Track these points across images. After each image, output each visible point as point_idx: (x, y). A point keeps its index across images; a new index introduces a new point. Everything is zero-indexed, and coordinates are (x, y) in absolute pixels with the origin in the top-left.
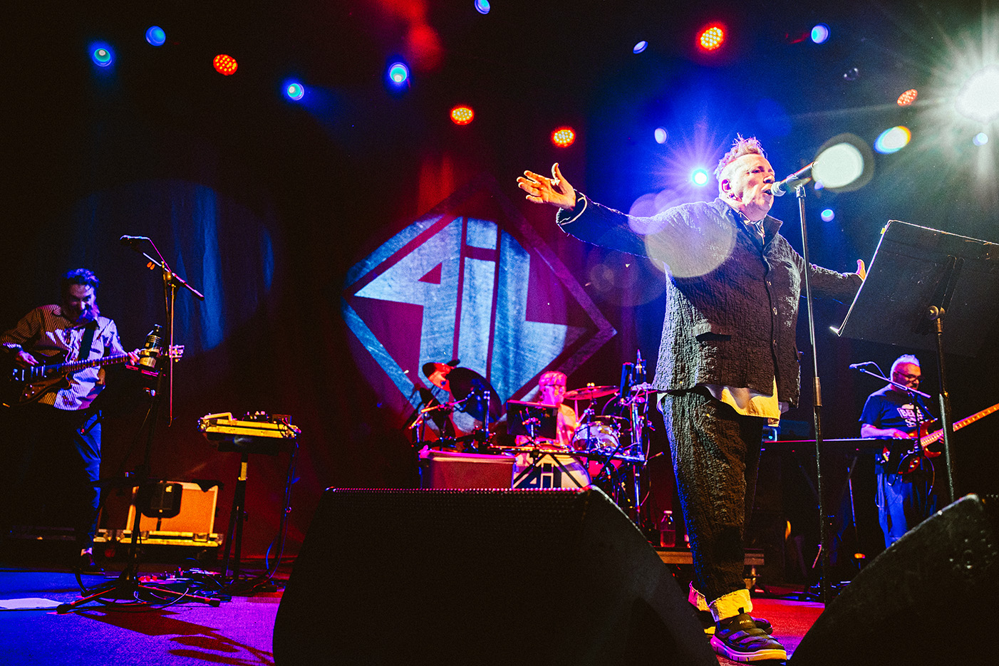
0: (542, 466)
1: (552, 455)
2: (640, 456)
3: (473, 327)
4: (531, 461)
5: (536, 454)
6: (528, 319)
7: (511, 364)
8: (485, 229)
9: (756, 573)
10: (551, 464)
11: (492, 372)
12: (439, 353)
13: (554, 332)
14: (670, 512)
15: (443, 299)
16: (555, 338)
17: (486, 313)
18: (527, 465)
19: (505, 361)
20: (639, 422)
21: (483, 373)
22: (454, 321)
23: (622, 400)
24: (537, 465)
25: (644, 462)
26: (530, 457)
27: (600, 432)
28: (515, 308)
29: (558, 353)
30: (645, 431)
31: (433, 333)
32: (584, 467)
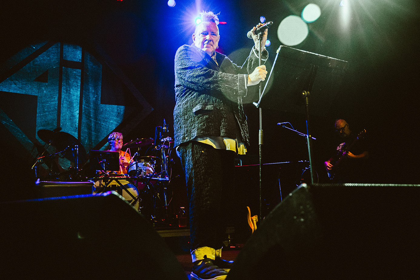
0: (111, 187)
1: (116, 180)
2: (167, 178)
3: (69, 108)
4: (104, 184)
5: (106, 180)
6: (102, 103)
7: (93, 129)
8: (74, 50)
10: (116, 185)
11: (82, 134)
12: (48, 124)
13: (118, 110)
14: (184, 208)
15: (50, 92)
16: (119, 113)
17: (76, 99)
18: (101, 186)
19: (89, 128)
20: (166, 159)
21: (76, 135)
22: (57, 105)
23: (156, 147)
24: (108, 186)
25: (169, 181)
26: (103, 182)
27: (144, 165)
28: (94, 96)
29: (120, 122)
30: (170, 164)
31: (44, 112)
32: (135, 185)
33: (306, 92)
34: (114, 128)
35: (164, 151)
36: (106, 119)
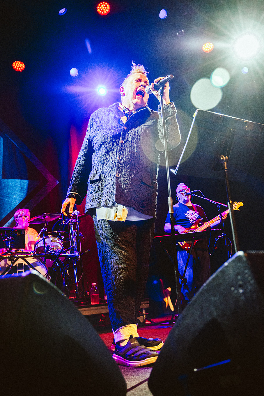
0: (17, 266)
1: (23, 258)
2: (76, 253)
4: (9, 263)
5: (12, 258)
6: (4, 177)
9: (146, 313)
10: (23, 264)
13: (21, 184)
14: (95, 284)
16: (22, 188)
18: (7, 266)
20: (75, 233)
24: (14, 265)
25: (78, 256)
26: (9, 261)
27: (51, 241)
29: (24, 197)
30: (79, 238)
32: (43, 263)
33: (224, 157)
34: (18, 204)
35: (72, 225)
36: (8, 194)
